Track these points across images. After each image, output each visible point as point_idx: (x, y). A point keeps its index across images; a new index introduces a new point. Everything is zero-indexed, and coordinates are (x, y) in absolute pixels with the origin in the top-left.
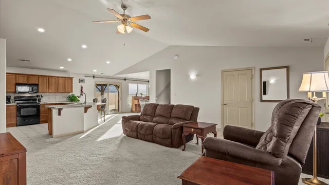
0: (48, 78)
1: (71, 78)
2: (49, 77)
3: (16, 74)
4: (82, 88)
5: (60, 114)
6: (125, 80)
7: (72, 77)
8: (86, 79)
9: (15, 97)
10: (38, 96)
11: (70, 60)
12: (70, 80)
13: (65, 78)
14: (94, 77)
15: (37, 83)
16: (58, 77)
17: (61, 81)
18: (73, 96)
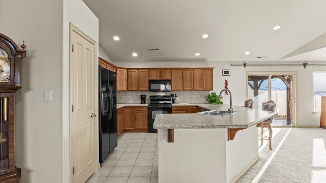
0: (181, 71)
1: (211, 69)
2: (183, 69)
3: (149, 69)
4: (226, 83)
5: (170, 139)
6: (305, 65)
7: (211, 67)
8: (233, 70)
9: (151, 96)
10: (172, 95)
11: (205, 36)
12: (209, 72)
13: (203, 69)
14: (245, 65)
15: (170, 78)
16: (193, 69)
17: (197, 74)
18: (214, 95)
